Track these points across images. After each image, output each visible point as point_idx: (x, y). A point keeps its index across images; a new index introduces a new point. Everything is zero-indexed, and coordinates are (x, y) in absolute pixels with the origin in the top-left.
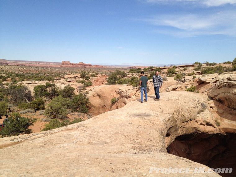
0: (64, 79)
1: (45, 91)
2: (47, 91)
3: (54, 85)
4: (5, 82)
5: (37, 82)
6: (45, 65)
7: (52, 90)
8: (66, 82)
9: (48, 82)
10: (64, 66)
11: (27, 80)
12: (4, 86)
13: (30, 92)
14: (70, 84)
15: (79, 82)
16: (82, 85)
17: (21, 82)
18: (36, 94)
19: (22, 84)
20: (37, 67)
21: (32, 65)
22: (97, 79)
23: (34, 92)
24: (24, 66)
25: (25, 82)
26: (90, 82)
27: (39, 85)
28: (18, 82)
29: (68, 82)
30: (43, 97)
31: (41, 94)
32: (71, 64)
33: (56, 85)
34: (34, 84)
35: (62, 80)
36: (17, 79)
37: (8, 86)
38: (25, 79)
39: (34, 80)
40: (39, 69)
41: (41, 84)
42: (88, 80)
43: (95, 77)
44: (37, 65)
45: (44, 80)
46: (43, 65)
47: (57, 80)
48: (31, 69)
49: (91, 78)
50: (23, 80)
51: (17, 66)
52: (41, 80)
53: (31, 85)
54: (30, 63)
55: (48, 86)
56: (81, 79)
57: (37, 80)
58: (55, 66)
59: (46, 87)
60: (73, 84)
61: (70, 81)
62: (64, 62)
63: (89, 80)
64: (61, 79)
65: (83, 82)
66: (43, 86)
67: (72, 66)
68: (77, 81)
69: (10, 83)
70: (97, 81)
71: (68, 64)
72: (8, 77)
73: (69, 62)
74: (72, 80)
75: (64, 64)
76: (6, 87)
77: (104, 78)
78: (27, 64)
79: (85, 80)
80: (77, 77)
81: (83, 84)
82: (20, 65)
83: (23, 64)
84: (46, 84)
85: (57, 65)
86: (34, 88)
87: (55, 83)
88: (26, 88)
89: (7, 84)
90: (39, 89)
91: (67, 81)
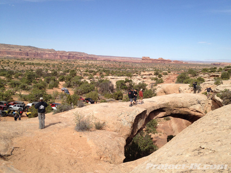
0: (140, 76)
1: (124, 85)
2: (125, 85)
3: (131, 81)
4: (95, 76)
5: (119, 77)
6: (127, 61)
7: (130, 85)
8: (141, 79)
9: (127, 78)
10: (143, 61)
11: (111, 76)
12: (94, 79)
13: (113, 85)
14: (144, 80)
15: (152, 79)
16: (154, 82)
17: (107, 77)
18: (117, 88)
19: (107, 78)
20: (120, 62)
21: (116, 60)
22: (169, 77)
23: (116, 86)
24: (110, 61)
25: (109, 77)
26: (162, 80)
27: (120, 80)
28: (105, 77)
29: (143, 79)
30: (122, 90)
31: (121, 88)
32: (150, 59)
33: (133, 81)
34: (116, 79)
35: (139, 77)
36: (104, 74)
37: (97, 80)
38: (110, 74)
39: (116, 75)
40: (122, 64)
41: (121, 79)
42: (160, 78)
43: (167, 76)
44: (121, 60)
45: (124, 76)
46: (125, 60)
47: (135, 77)
48: (115, 64)
49: (163, 76)
50: (109, 75)
51: (104, 62)
52: (122, 75)
53: (114, 79)
54: (114, 58)
55: (127, 81)
56: (155, 76)
57: (118, 76)
58: (136, 61)
59: (125, 82)
60: (147, 80)
61: (145, 78)
62: (144, 57)
63: (162, 77)
64: (137, 76)
65: (156, 79)
66: (123, 81)
67: (151, 61)
68: (150, 78)
69: (99, 77)
70: (168, 79)
71: (148, 60)
72: (97, 72)
73: (149, 57)
74: (147, 77)
75: (144, 60)
76: (96, 80)
77: (176, 76)
78: (112, 59)
79: (157, 77)
80: (151, 74)
81: (156, 81)
82: (107, 60)
83: (109, 59)
84: (126, 79)
85: (138, 60)
86: (116, 82)
87: (132, 79)
88: (110, 82)
89: (97, 78)
90: (120, 83)
91: (142, 77)
